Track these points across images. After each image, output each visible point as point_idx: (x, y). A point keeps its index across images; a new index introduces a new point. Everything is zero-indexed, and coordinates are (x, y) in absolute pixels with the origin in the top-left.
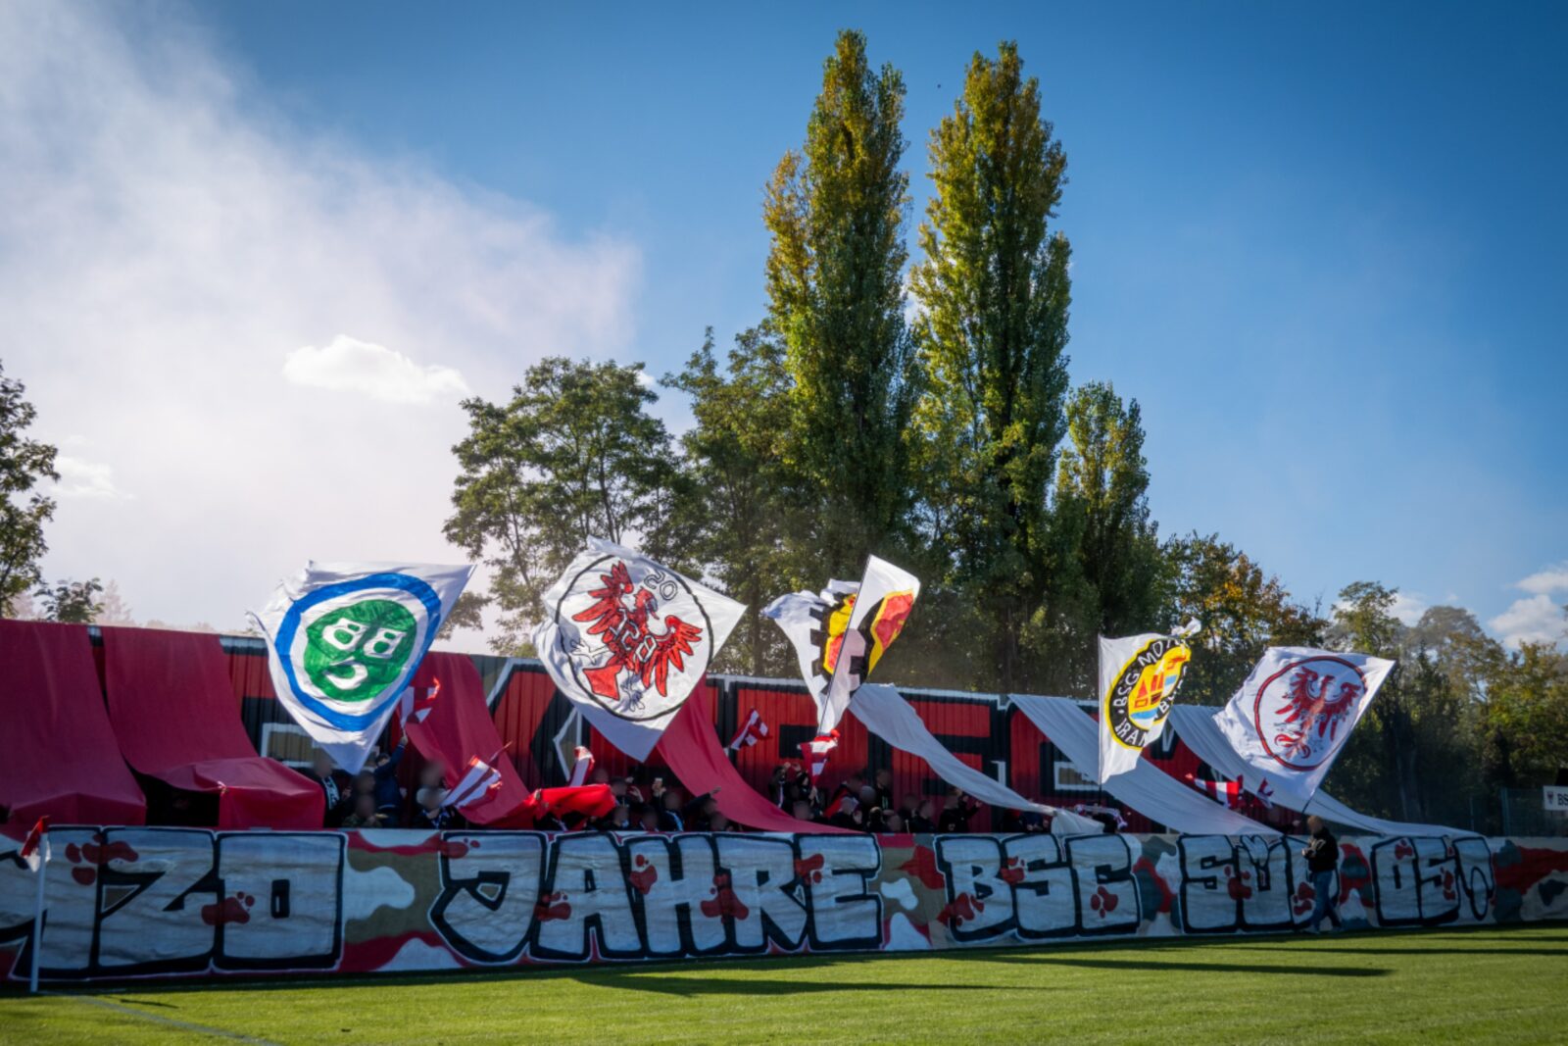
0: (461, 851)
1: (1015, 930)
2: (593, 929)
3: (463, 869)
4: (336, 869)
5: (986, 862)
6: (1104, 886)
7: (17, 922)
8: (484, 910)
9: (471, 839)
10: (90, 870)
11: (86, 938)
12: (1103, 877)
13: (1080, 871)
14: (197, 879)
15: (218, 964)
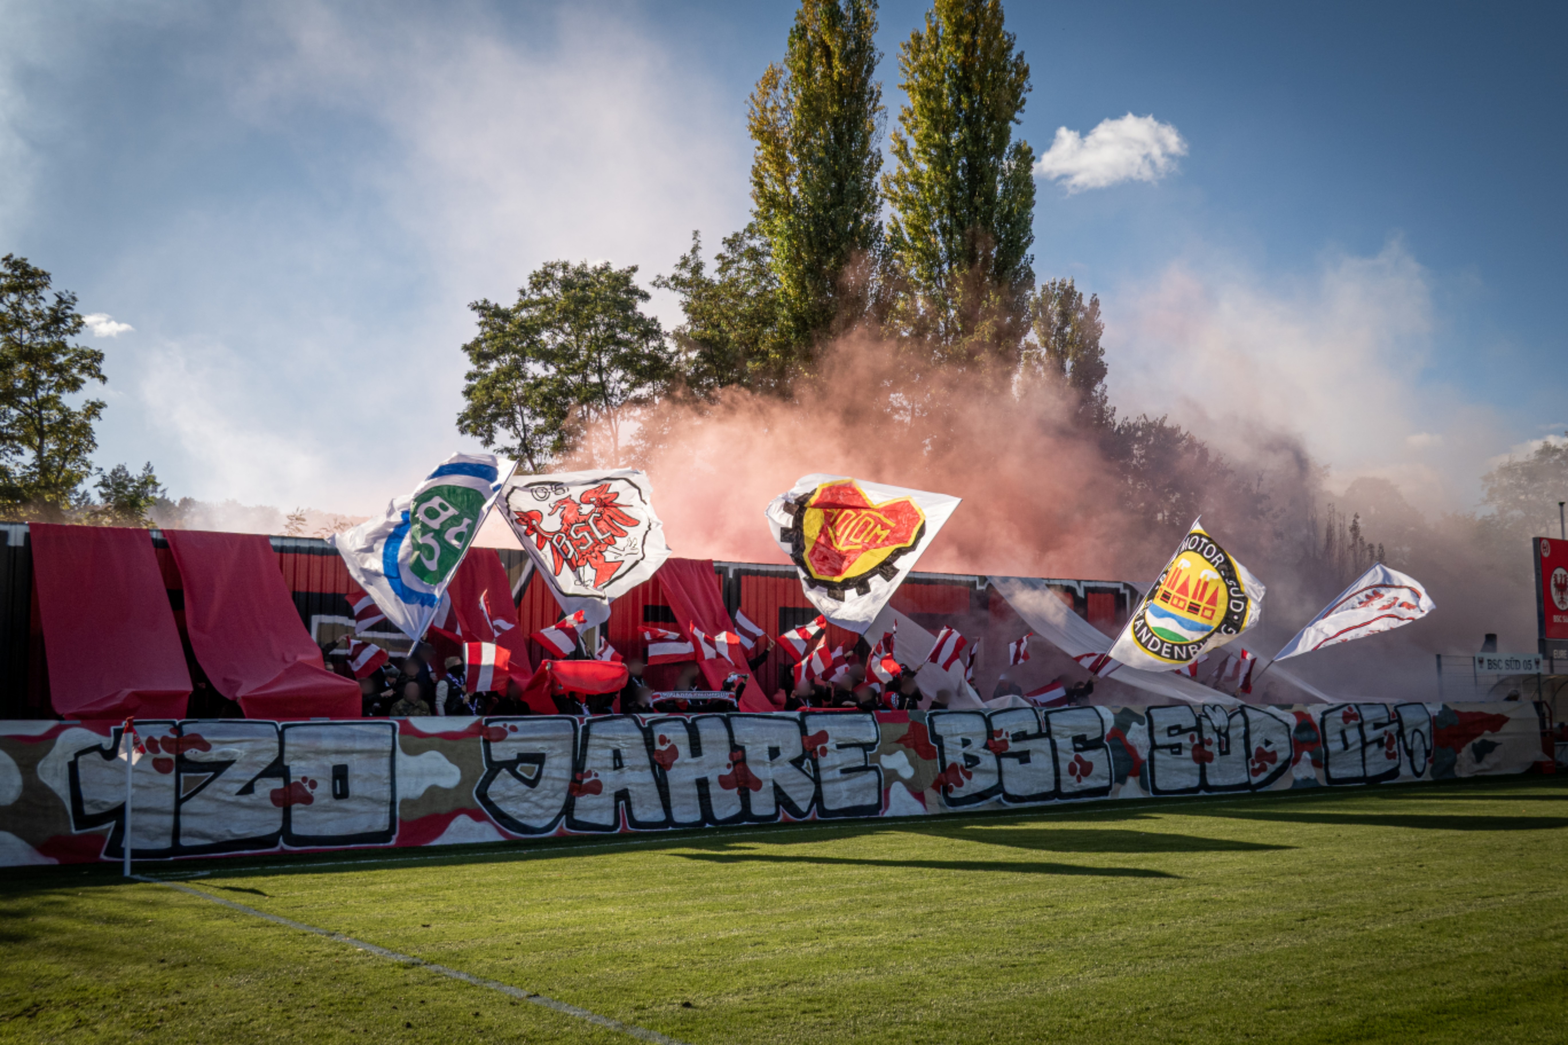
0: (501, 735)
1: (1001, 796)
2: (622, 803)
3: (501, 751)
4: (389, 754)
5: (975, 735)
6: (1080, 754)
7: (106, 808)
8: (524, 787)
9: (509, 724)
10: (169, 760)
11: (169, 821)
12: (1079, 746)
13: (1058, 740)
14: (265, 766)
15: (286, 842)
